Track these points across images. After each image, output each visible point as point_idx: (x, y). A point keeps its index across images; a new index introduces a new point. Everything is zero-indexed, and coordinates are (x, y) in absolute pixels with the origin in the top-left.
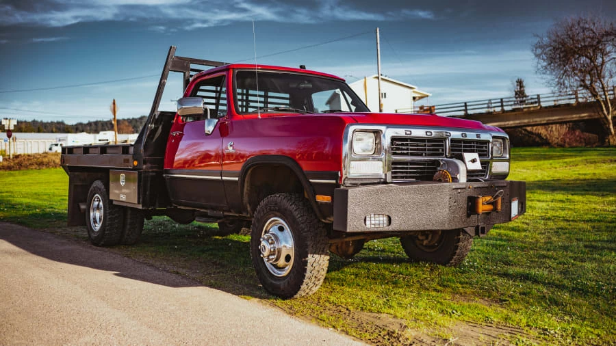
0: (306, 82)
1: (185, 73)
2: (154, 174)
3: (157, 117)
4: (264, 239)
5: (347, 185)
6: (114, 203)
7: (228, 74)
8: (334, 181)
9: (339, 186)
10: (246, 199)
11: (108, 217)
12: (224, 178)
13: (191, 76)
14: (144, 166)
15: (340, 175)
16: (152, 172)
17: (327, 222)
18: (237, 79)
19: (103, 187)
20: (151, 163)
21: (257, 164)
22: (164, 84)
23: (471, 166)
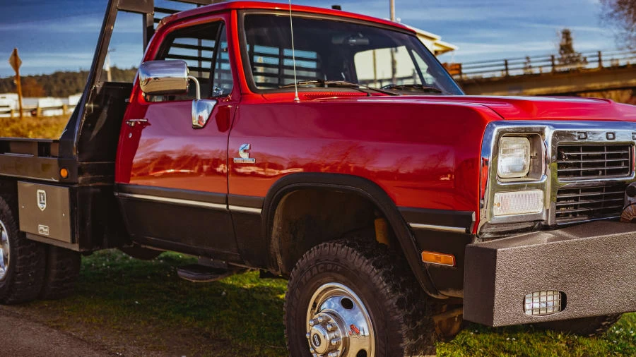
0: (361, 35)
1: (145, 15)
2: (98, 190)
3: (98, 92)
4: (316, 323)
5: (487, 236)
6: (28, 237)
7: (230, 20)
8: (463, 230)
9: (471, 239)
10: (275, 244)
11: (19, 258)
12: (231, 207)
13: (157, 21)
14: (80, 179)
15: (474, 219)
16: (93, 187)
17: (440, 297)
18: (247, 29)
19: (6, 207)
20: (90, 173)
21: (300, 188)
22: (110, 32)
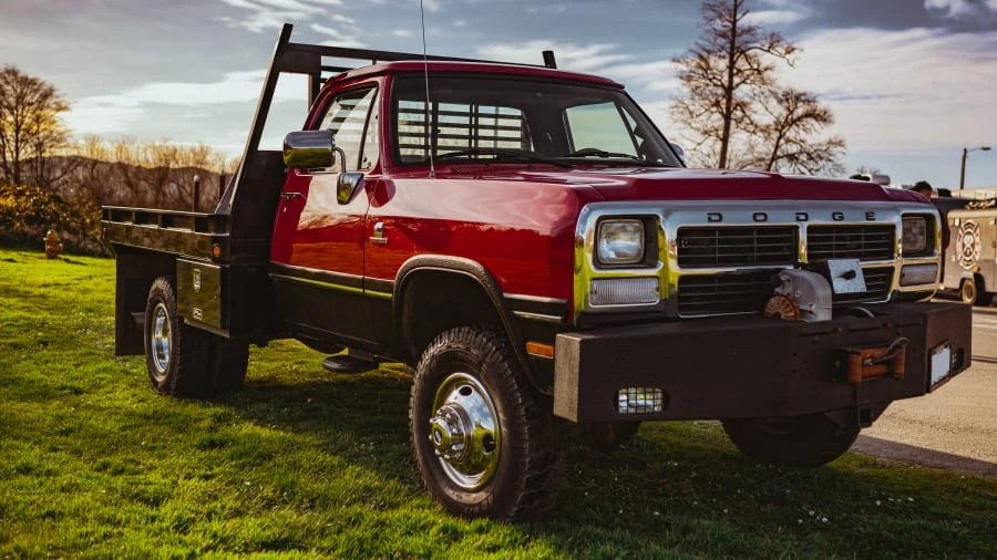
6: (186, 321)
8: (558, 318)
12: (367, 291)
15: (568, 307)
20: (245, 252)
21: (422, 271)
23: (841, 286)
